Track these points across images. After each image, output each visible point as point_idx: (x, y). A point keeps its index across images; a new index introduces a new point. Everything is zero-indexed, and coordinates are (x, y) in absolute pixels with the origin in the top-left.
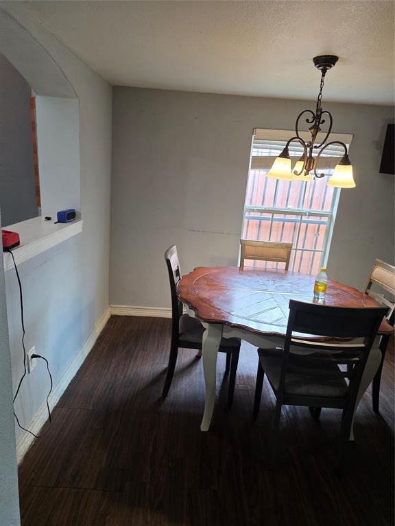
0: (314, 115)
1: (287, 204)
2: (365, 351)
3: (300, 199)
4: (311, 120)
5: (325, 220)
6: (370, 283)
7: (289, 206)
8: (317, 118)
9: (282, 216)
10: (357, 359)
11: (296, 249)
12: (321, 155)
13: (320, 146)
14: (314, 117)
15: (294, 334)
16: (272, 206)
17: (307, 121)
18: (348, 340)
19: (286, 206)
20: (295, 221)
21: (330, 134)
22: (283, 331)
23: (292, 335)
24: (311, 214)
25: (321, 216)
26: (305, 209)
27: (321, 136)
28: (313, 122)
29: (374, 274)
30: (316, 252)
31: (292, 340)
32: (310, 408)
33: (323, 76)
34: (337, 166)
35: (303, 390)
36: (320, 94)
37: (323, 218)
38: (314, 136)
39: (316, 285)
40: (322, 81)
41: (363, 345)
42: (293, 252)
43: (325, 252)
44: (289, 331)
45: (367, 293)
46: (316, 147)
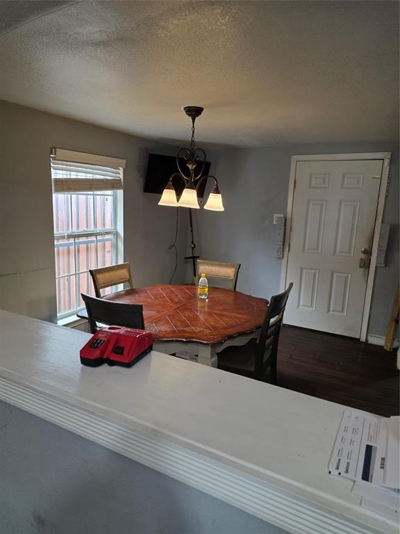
33: (193, 122)
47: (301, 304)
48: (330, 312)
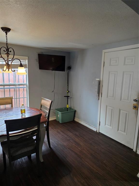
0: (6, 49)
1: (9, 82)
2: (38, 130)
3: (14, 80)
4: (5, 51)
5: (25, 86)
6: (41, 106)
7: (10, 83)
8: (8, 50)
9: (8, 87)
10: (36, 134)
11: (16, 98)
12: (12, 63)
13: (11, 60)
14: (6, 50)
15: (10, 133)
16: (3, 83)
17: (4, 51)
18: (32, 128)
19: (9, 83)
20: (14, 88)
21: (15, 56)
22: (5, 133)
23: (9, 133)
24: (19, 85)
25: (23, 85)
26: (17, 83)
27: (11, 56)
28: (6, 51)
29: (42, 102)
30: (24, 98)
31: (10, 135)
32: (28, 156)
33: (6, 35)
34: (19, 67)
35: (19, 152)
36: (7, 41)
37: (24, 86)
38: (8, 56)
39: (21, 111)
40: (6, 37)
41: (37, 128)
42: (13, 100)
43: (27, 97)
44: (8, 132)
45: (41, 109)
46: (10, 61)
47: (107, 124)
48: (119, 131)
